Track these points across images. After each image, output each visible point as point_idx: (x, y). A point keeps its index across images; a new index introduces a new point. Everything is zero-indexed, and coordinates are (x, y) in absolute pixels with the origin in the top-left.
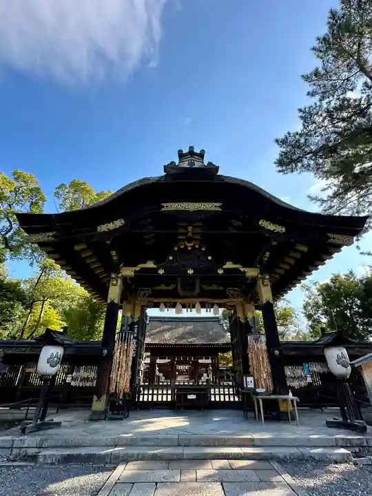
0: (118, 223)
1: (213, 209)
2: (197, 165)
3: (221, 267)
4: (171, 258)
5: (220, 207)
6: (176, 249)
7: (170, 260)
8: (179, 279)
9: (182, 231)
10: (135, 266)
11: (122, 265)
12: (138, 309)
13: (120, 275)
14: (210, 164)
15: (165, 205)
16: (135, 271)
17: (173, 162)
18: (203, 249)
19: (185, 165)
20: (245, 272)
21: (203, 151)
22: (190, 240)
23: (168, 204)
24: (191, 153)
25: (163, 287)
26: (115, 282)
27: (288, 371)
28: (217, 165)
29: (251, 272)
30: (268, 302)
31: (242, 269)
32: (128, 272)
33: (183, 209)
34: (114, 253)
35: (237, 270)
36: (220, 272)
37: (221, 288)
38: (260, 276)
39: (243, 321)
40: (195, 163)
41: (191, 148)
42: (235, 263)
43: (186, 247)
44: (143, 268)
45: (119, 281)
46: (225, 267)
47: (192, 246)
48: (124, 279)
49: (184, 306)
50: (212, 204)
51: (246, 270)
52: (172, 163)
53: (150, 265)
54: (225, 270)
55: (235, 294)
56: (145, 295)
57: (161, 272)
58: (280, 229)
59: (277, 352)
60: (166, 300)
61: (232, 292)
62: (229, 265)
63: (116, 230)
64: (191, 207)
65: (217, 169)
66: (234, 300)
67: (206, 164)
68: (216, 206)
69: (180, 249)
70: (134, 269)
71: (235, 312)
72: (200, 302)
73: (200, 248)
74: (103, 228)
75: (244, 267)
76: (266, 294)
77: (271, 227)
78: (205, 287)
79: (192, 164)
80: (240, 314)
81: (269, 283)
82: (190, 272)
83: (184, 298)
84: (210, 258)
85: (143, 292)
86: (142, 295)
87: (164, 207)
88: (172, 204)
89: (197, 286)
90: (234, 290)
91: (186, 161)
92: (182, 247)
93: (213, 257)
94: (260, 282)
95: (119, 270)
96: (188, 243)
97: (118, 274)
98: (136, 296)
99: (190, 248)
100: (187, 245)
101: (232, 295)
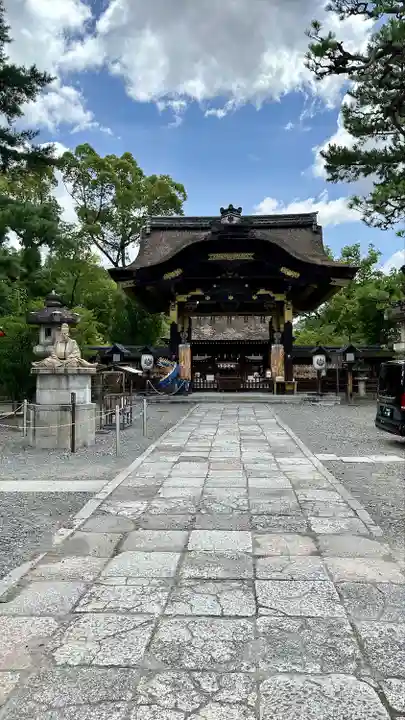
0: (178, 272)
1: (247, 258)
2: (236, 220)
3: (255, 293)
4: (215, 286)
5: (252, 256)
6: (219, 278)
7: (214, 288)
10: (187, 293)
11: (177, 294)
12: (187, 321)
13: (176, 302)
15: (211, 255)
16: (187, 298)
18: (242, 278)
19: (226, 221)
20: (274, 297)
21: (240, 208)
23: (213, 255)
24: (231, 209)
26: (173, 308)
27: (296, 368)
29: (279, 298)
31: (272, 295)
32: (182, 298)
33: (225, 259)
34: (172, 289)
35: (268, 295)
36: (255, 298)
38: (285, 301)
40: (234, 218)
41: (231, 206)
42: (266, 290)
43: (228, 276)
44: (193, 296)
45: (176, 307)
46: (259, 293)
48: (181, 305)
49: (225, 315)
50: (246, 254)
51: (275, 295)
52: (216, 218)
53: (199, 292)
54: (259, 296)
55: (272, 307)
56: (192, 308)
57: (208, 298)
58: (296, 275)
59: (289, 356)
61: (269, 305)
62: (262, 292)
63: (176, 278)
64: (231, 256)
67: (243, 217)
68: (249, 256)
69: (222, 278)
70: (186, 296)
73: (239, 277)
74: (169, 276)
75: (273, 293)
76: (288, 314)
77: (289, 273)
79: (231, 219)
80: (274, 325)
81: (291, 308)
82: (231, 298)
83: (226, 312)
84: (247, 286)
85: (190, 306)
86: (189, 309)
87: (209, 257)
88: (216, 255)
89: (238, 303)
90: (271, 304)
91: (227, 217)
92: (224, 275)
93: (249, 285)
94: (285, 306)
95: (175, 297)
96: (229, 272)
97: (174, 301)
98: (184, 310)
99: (230, 277)
100: (228, 274)
101: (269, 308)
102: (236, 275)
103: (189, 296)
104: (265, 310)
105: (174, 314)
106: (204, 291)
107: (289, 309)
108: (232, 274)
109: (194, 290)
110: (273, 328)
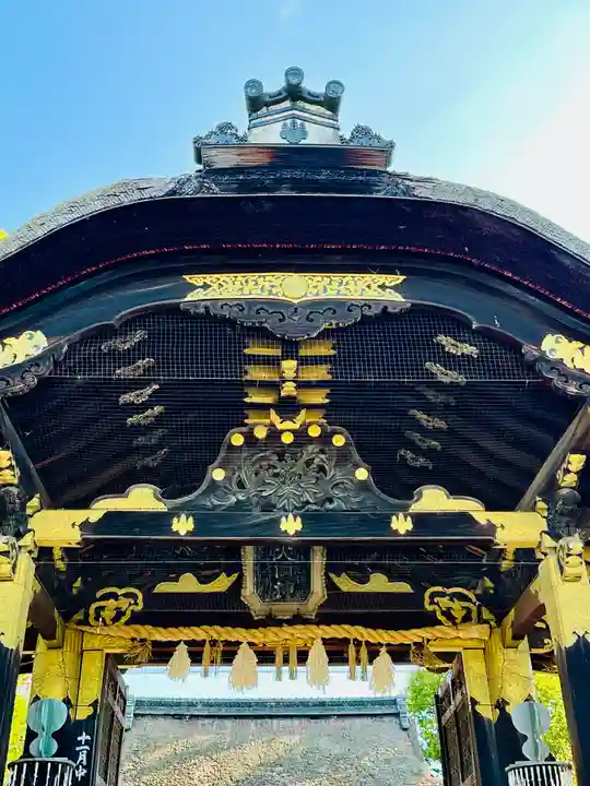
0: (24, 346)
1: (374, 294)
2: (317, 135)
3: (405, 508)
4: (218, 475)
5: (396, 288)
6: (237, 440)
7: (214, 484)
8: (249, 558)
9: (258, 374)
10: (84, 503)
11: (35, 502)
12: (94, 668)
13: (27, 540)
14: (362, 131)
15: (197, 280)
16: (85, 526)
17: (229, 126)
18: (339, 441)
19: (272, 134)
20: (491, 528)
21: (335, 88)
22: (288, 407)
23: (209, 278)
24: (294, 93)
25: (188, 584)
28: (386, 137)
29: (517, 529)
31: (482, 516)
32: (58, 528)
33: (265, 295)
35: (464, 518)
37: (404, 587)
38: (548, 541)
39: (488, 713)
40: (310, 128)
41: (294, 74)
42: (455, 490)
43: (274, 434)
44: (110, 516)
45: (26, 564)
46: (417, 507)
47: (296, 432)
49: (265, 657)
50: (368, 277)
51: (497, 518)
52: (225, 128)
53: (142, 498)
54: (421, 521)
55: (457, 608)
56: (119, 614)
57: (183, 526)
60: (199, 633)
61: (444, 602)
62: (433, 500)
64: (296, 287)
65: (387, 151)
66: (452, 633)
67: (347, 132)
68: (383, 287)
69: (250, 439)
70: (80, 516)
71: (458, 682)
72: (325, 642)
73: (325, 438)
75: (490, 507)
78: (346, 584)
80: (476, 688)
82: (291, 526)
83: (270, 621)
84: (362, 474)
85: (111, 603)
86: (108, 614)
87: (193, 288)
88: (223, 277)
89: (318, 561)
90: (453, 596)
91: (276, 121)
92: (261, 433)
93: (372, 473)
94: (548, 567)
95: (24, 519)
96: (284, 420)
97: (19, 535)
98: (85, 622)
99: (287, 439)
100: (280, 427)
101: (448, 614)
102: (314, 432)
103: (95, 513)
104: (430, 621)
106: (166, 495)
107: (578, 578)
108: (297, 426)
109: (119, 488)
110: (474, 702)
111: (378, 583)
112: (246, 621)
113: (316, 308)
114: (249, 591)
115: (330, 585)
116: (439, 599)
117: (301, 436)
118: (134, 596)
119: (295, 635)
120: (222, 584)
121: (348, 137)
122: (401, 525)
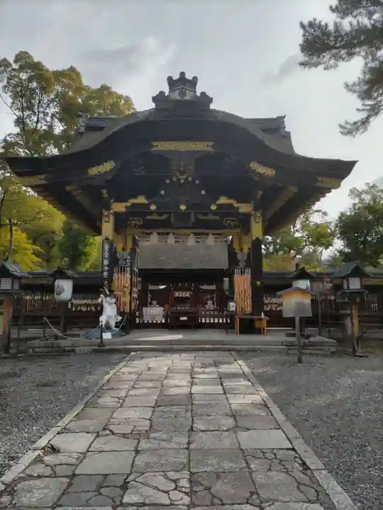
1: (205, 149)
2: (189, 95)
3: (214, 202)
4: (163, 192)
5: (212, 146)
6: (168, 181)
7: (161, 195)
10: (126, 201)
11: (112, 201)
12: (130, 240)
13: (112, 211)
14: (203, 94)
15: (154, 144)
16: (126, 207)
18: (197, 182)
19: (176, 96)
20: (238, 208)
21: (195, 79)
22: (182, 173)
23: (158, 143)
24: (182, 79)
25: (156, 217)
26: (107, 220)
28: (211, 96)
29: (244, 208)
30: (257, 239)
31: (236, 205)
32: (119, 207)
33: (174, 149)
34: (104, 191)
35: (231, 205)
37: (218, 218)
38: (253, 212)
39: (238, 252)
40: (187, 92)
41: (183, 74)
42: (229, 197)
43: (179, 180)
44: (134, 205)
45: (112, 217)
46: (218, 202)
47: (185, 179)
48: (116, 215)
50: (203, 143)
51: (239, 205)
52: (162, 93)
53: (141, 200)
54: (220, 206)
56: (135, 225)
57: (153, 207)
58: (270, 172)
59: (259, 283)
60: (159, 231)
61: (230, 222)
62: (223, 200)
63: (105, 173)
64: (183, 146)
65: (210, 100)
66: (230, 230)
67: (198, 94)
68: (208, 146)
69: (172, 181)
70: (124, 204)
71: (232, 243)
72: (194, 233)
73: (194, 181)
74: (94, 171)
75: (238, 202)
76: (257, 230)
77: (261, 170)
78: (201, 217)
79: (183, 94)
80: (236, 246)
81: (261, 220)
82: (183, 208)
83: (178, 228)
84: (203, 192)
85: (133, 222)
86: (133, 225)
87: (153, 146)
88: (162, 143)
89: (192, 215)
90: (232, 221)
91: (176, 90)
92: (175, 179)
93: (206, 192)
94: (253, 218)
95: (110, 206)
96: (181, 175)
97: (109, 210)
98: (126, 226)
99: (182, 181)
100: (180, 177)
101: (230, 225)
102: (190, 179)
103: (129, 204)
104: (225, 227)
105: (108, 227)
106: (147, 198)
107: (258, 222)
108: (185, 177)
109: (135, 197)
110: (235, 249)
111: (211, 217)
112: (172, 228)
113: (189, 152)
114: (172, 219)
115: (197, 219)
116: (228, 221)
117: (186, 179)
118: (140, 220)
119: (187, 231)
120: (164, 217)
121: (199, 95)
122: (214, 207)
